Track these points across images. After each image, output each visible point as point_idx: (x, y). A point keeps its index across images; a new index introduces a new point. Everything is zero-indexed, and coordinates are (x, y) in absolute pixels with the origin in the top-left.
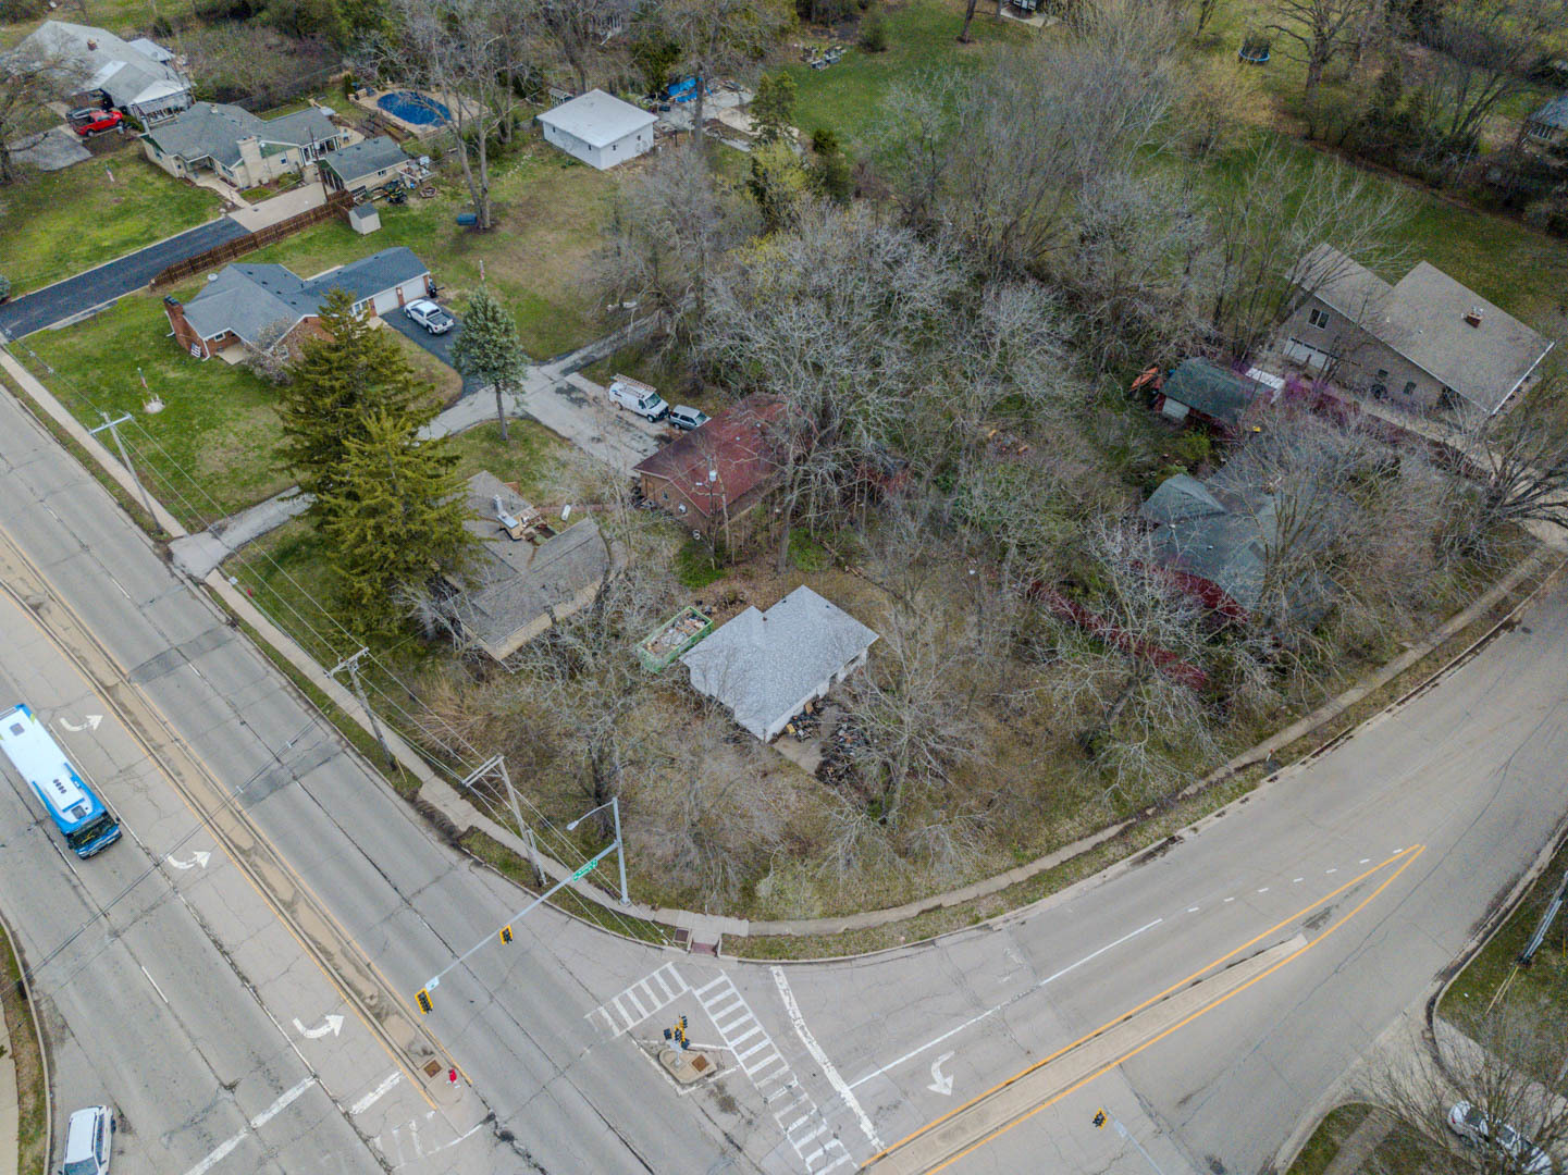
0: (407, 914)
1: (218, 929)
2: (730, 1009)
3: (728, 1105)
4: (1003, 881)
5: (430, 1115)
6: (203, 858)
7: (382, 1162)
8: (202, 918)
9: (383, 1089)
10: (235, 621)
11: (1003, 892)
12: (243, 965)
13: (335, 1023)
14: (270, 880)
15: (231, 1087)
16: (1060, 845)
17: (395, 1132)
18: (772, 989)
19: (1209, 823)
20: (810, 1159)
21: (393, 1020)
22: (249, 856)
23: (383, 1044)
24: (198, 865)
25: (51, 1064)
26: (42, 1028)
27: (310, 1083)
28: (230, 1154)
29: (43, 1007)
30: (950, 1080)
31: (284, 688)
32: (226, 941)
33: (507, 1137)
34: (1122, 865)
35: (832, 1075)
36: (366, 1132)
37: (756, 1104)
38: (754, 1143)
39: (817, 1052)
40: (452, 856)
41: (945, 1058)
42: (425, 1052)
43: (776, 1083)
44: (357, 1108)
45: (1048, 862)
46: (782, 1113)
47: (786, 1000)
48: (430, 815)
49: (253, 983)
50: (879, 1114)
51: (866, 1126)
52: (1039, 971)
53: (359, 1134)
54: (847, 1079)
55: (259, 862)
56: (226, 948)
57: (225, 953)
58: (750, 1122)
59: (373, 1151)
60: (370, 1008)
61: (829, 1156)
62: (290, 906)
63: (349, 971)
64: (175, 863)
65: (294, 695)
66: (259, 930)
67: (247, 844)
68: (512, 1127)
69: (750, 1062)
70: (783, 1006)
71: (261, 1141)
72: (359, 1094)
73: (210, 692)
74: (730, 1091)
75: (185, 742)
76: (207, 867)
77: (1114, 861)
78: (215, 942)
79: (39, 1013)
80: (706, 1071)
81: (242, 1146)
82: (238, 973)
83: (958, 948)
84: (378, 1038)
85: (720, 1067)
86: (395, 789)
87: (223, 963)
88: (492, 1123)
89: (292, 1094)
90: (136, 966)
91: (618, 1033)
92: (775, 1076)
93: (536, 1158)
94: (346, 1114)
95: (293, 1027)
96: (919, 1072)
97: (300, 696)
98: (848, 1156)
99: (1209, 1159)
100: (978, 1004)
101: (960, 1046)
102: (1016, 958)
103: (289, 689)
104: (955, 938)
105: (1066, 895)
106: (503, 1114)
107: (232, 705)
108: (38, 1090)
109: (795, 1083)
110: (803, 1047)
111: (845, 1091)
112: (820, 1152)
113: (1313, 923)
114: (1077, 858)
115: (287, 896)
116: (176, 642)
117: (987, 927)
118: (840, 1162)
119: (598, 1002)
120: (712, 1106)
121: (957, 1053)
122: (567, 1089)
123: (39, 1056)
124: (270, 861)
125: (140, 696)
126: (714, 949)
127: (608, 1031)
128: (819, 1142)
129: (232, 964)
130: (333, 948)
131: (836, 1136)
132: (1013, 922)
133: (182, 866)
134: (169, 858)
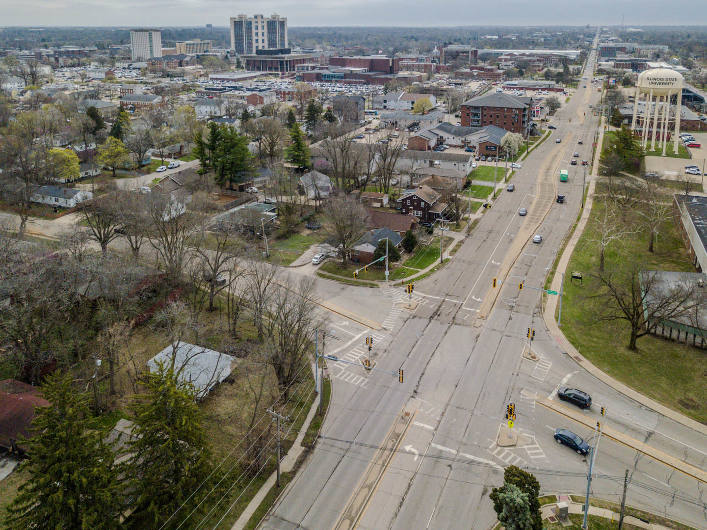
0: (353, 448)
1: (394, 508)
5: (421, 410)
7: (443, 415)
8: (393, 519)
9: (422, 425)
12: (404, 490)
13: (408, 448)
15: (450, 466)
21: (397, 431)
22: (353, 517)
23: (407, 431)
27: (433, 445)
28: (469, 454)
32: (397, 503)
33: (415, 392)
42: (403, 419)
44: (432, 428)
48: (300, 463)
49: (409, 481)
50: (360, 331)
51: (365, 331)
53: (439, 424)
54: (353, 337)
55: (354, 512)
56: (401, 500)
57: (403, 499)
58: (377, 349)
59: (441, 419)
60: (397, 440)
62: (370, 487)
63: (387, 453)
66: (387, 493)
67: (347, 522)
70: (338, 352)
71: (459, 448)
72: (427, 430)
78: (400, 506)
81: (464, 452)
82: (408, 489)
84: (406, 434)
86: (290, 481)
88: (414, 396)
89: (440, 447)
91: (367, 380)
93: (417, 384)
94: (435, 430)
95: (417, 459)
106: (409, 395)
110: (349, 345)
111: (357, 336)
115: (366, 490)
119: (359, 387)
124: (351, 507)
129: (406, 494)
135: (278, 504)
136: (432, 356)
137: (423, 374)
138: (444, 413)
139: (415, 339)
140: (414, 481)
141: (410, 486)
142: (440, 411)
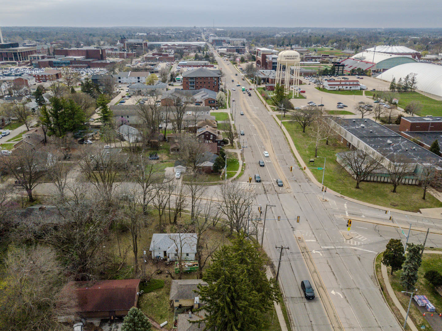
5: (303, 235)
6: (333, 292)
8: (337, 281)
9: (310, 241)
12: (329, 268)
13: (314, 252)
14: (318, 278)
15: (337, 253)
21: (303, 246)
24: (334, 291)
25: (375, 274)
26: (377, 280)
27: (322, 247)
28: (339, 246)
29: (377, 284)
31: (294, 326)
32: (332, 274)
33: (292, 228)
44: (315, 241)
53: (316, 238)
57: (333, 272)
59: (315, 236)
60: (306, 250)
62: (315, 272)
64: (341, 295)
65: (292, 322)
67: (321, 289)
71: (333, 245)
72: (314, 242)
75: (331, 326)
76: (332, 290)
78: (334, 275)
79: (377, 283)
81: (337, 246)
82: (331, 268)
84: (307, 246)
87: (333, 270)
89: (326, 247)
90: (354, 280)
93: (289, 224)
94: (317, 241)
95: (322, 255)
97: (290, 320)
103: (293, 325)
106: (292, 230)
108: (377, 271)
123: (377, 276)
130: (309, 261)
133: (339, 293)
134: (342, 297)
135: (283, 292)
136: (284, 210)
138: (313, 233)
140: (329, 263)
141: (330, 266)
142: (311, 233)
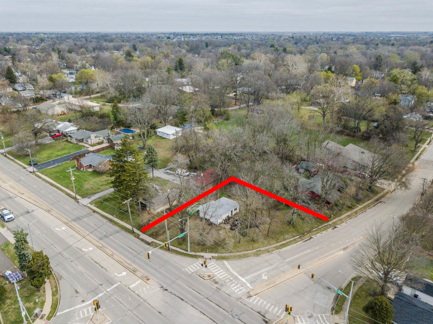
0: (139, 255)
1: (96, 260)
2: (215, 268)
3: (216, 283)
4: (274, 245)
5: (148, 287)
6: (91, 249)
7: (138, 295)
8: (92, 258)
9: (136, 284)
10: (94, 211)
11: (274, 247)
12: (102, 265)
13: (124, 273)
14: (107, 251)
15: (101, 285)
16: (286, 239)
17: (140, 290)
18: (224, 264)
19: (319, 235)
20: (236, 291)
21: (138, 272)
22: (102, 248)
23: (136, 276)
24: (90, 250)
25: (59, 283)
26: (56, 278)
27: (119, 283)
28: (102, 296)
29: (56, 274)
30: (266, 277)
32: (98, 262)
33: (166, 290)
34: (300, 242)
35: (240, 277)
36: (133, 290)
37: (223, 282)
38: (223, 289)
39: (236, 274)
40: (149, 246)
41: (265, 273)
42: (146, 277)
43: (227, 279)
44: (131, 287)
45: (284, 242)
46: (229, 284)
47: (228, 266)
48: (142, 240)
49: (104, 268)
50: (251, 283)
51: (248, 285)
52: (284, 259)
53: (132, 291)
54: (243, 278)
55: (104, 248)
58: (222, 285)
59: (136, 294)
60: (132, 270)
61: (241, 290)
62: (112, 255)
63: (127, 265)
64: (84, 250)
65: (109, 222)
66: (105, 260)
67: (101, 246)
68: (167, 288)
69: (220, 276)
70: (227, 267)
71: (109, 293)
72: (131, 284)
73: (90, 223)
74: (217, 280)
75: (85, 231)
76: (92, 250)
77: (299, 241)
78: (95, 262)
79: (55, 275)
80: (211, 277)
81: (105, 294)
83: (265, 257)
84: (135, 275)
85: (214, 277)
86: (134, 236)
87: (98, 265)
88: (163, 288)
89: (115, 285)
90: (77, 267)
91: (190, 272)
92: (227, 278)
93: (173, 293)
94: (129, 288)
95: (115, 274)
96: (260, 276)
97: (111, 223)
98: (245, 290)
99: (326, 287)
100: (271, 265)
101: (268, 272)
102: (279, 257)
104: (264, 255)
105: (288, 248)
106: (165, 286)
107: (95, 225)
108: (56, 287)
109: (231, 279)
110: (232, 273)
111: (243, 280)
112: (239, 289)
113: (344, 249)
114: (290, 241)
115: (111, 253)
116: (81, 215)
117: (271, 253)
118: (243, 291)
119: (185, 268)
120: (213, 283)
121: (268, 273)
122: (179, 282)
123: (56, 282)
124: (107, 248)
125: (74, 224)
126: (210, 259)
127: (187, 272)
128: (238, 288)
130: (123, 261)
131: (242, 287)
132: (277, 252)
133: (86, 250)
134: (83, 249)
136: (201, 312)
137: (182, 299)
138: (139, 296)
139: (229, 311)
140: (103, 270)
141: (102, 267)
142: (142, 295)
